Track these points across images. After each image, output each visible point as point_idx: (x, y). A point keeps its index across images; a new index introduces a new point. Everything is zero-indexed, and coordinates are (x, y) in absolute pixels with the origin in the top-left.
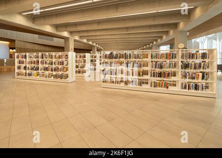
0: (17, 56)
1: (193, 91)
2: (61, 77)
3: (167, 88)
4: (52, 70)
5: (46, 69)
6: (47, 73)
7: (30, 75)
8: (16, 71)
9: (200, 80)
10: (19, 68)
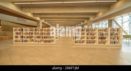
0: (15, 29)
1: (114, 44)
2: (49, 41)
3: (105, 44)
4: (42, 38)
5: (39, 37)
6: (39, 39)
7: (26, 41)
8: (14, 39)
9: (116, 40)
10: (17, 37)
